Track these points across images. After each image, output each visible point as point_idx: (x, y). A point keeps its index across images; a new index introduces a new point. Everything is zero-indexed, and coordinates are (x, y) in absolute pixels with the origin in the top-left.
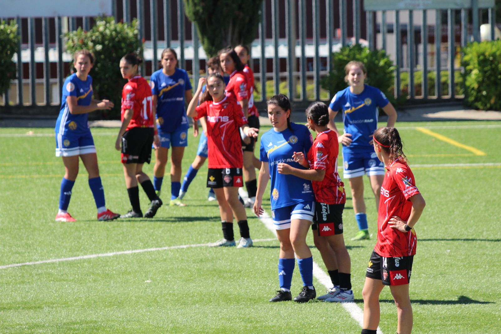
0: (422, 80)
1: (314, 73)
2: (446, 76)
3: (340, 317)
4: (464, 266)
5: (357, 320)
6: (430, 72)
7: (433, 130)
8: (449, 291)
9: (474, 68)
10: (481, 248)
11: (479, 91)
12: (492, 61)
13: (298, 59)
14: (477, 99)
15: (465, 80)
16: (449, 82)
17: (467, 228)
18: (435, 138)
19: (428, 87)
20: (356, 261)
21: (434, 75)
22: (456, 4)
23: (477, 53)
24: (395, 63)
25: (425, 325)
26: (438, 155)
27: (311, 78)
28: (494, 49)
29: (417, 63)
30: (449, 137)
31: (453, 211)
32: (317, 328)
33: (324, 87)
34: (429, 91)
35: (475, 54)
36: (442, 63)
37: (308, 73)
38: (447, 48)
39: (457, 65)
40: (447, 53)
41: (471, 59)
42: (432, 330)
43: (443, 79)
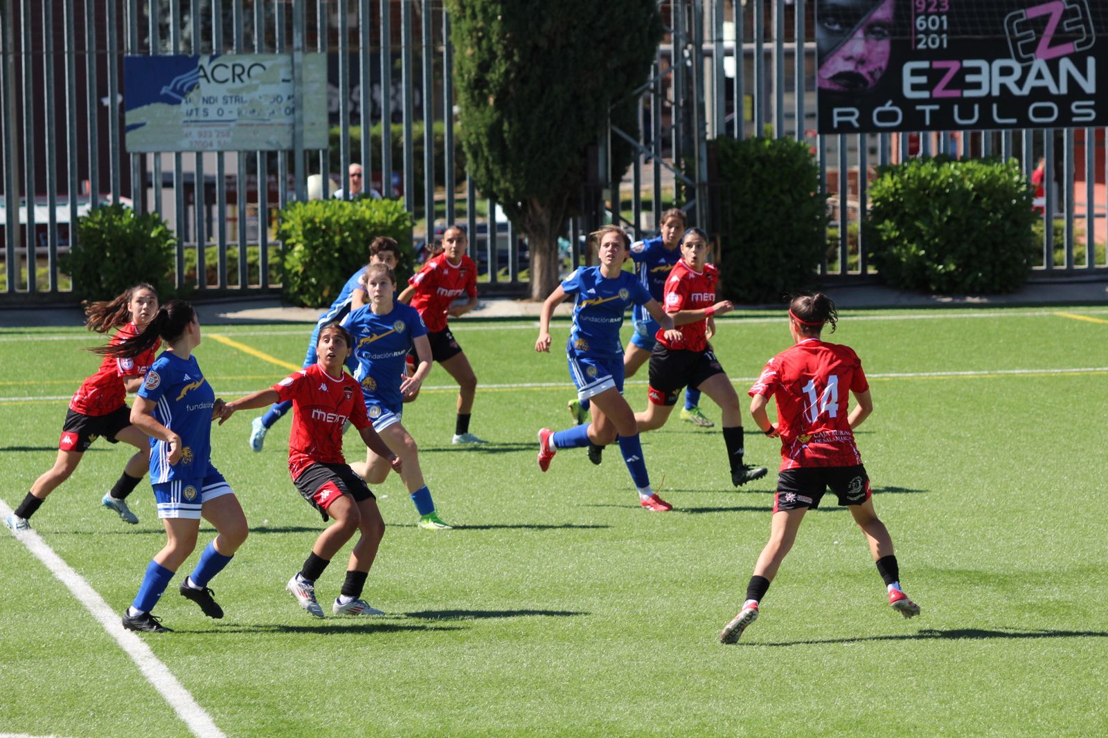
0: (218, 260)
1: (48, 249)
2: (255, 254)
3: (86, 631)
4: (281, 548)
5: (115, 635)
6: (229, 247)
7: (233, 339)
8: (257, 588)
9: (298, 242)
10: (308, 520)
11: (305, 277)
12: (324, 231)
13: (23, 226)
14: (302, 291)
15: (284, 260)
16: (260, 263)
17: (286, 490)
18: (238, 350)
19: (227, 271)
20: (113, 543)
21: (236, 252)
22: (269, 143)
23: (302, 218)
24: (175, 235)
25: (220, 641)
26: (241, 377)
27: (43, 256)
28: (328, 214)
29: (210, 234)
30: (259, 349)
31: (266, 465)
32: (51, 648)
33: (64, 271)
34: (229, 277)
35: (298, 219)
36: (249, 234)
37: (38, 250)
38: (256, 209)
39: (271, 238)
40: (257, 220)
41: (293, 228)
42: (230, 648)
43: (250, 259)
